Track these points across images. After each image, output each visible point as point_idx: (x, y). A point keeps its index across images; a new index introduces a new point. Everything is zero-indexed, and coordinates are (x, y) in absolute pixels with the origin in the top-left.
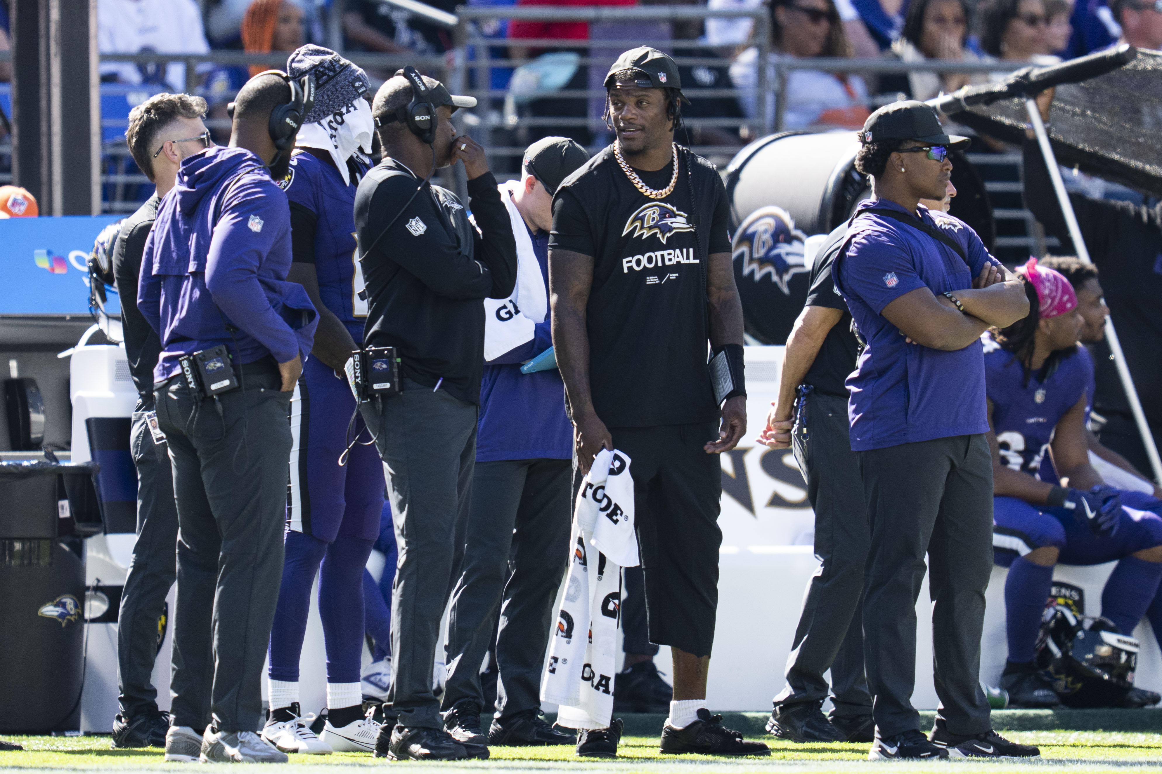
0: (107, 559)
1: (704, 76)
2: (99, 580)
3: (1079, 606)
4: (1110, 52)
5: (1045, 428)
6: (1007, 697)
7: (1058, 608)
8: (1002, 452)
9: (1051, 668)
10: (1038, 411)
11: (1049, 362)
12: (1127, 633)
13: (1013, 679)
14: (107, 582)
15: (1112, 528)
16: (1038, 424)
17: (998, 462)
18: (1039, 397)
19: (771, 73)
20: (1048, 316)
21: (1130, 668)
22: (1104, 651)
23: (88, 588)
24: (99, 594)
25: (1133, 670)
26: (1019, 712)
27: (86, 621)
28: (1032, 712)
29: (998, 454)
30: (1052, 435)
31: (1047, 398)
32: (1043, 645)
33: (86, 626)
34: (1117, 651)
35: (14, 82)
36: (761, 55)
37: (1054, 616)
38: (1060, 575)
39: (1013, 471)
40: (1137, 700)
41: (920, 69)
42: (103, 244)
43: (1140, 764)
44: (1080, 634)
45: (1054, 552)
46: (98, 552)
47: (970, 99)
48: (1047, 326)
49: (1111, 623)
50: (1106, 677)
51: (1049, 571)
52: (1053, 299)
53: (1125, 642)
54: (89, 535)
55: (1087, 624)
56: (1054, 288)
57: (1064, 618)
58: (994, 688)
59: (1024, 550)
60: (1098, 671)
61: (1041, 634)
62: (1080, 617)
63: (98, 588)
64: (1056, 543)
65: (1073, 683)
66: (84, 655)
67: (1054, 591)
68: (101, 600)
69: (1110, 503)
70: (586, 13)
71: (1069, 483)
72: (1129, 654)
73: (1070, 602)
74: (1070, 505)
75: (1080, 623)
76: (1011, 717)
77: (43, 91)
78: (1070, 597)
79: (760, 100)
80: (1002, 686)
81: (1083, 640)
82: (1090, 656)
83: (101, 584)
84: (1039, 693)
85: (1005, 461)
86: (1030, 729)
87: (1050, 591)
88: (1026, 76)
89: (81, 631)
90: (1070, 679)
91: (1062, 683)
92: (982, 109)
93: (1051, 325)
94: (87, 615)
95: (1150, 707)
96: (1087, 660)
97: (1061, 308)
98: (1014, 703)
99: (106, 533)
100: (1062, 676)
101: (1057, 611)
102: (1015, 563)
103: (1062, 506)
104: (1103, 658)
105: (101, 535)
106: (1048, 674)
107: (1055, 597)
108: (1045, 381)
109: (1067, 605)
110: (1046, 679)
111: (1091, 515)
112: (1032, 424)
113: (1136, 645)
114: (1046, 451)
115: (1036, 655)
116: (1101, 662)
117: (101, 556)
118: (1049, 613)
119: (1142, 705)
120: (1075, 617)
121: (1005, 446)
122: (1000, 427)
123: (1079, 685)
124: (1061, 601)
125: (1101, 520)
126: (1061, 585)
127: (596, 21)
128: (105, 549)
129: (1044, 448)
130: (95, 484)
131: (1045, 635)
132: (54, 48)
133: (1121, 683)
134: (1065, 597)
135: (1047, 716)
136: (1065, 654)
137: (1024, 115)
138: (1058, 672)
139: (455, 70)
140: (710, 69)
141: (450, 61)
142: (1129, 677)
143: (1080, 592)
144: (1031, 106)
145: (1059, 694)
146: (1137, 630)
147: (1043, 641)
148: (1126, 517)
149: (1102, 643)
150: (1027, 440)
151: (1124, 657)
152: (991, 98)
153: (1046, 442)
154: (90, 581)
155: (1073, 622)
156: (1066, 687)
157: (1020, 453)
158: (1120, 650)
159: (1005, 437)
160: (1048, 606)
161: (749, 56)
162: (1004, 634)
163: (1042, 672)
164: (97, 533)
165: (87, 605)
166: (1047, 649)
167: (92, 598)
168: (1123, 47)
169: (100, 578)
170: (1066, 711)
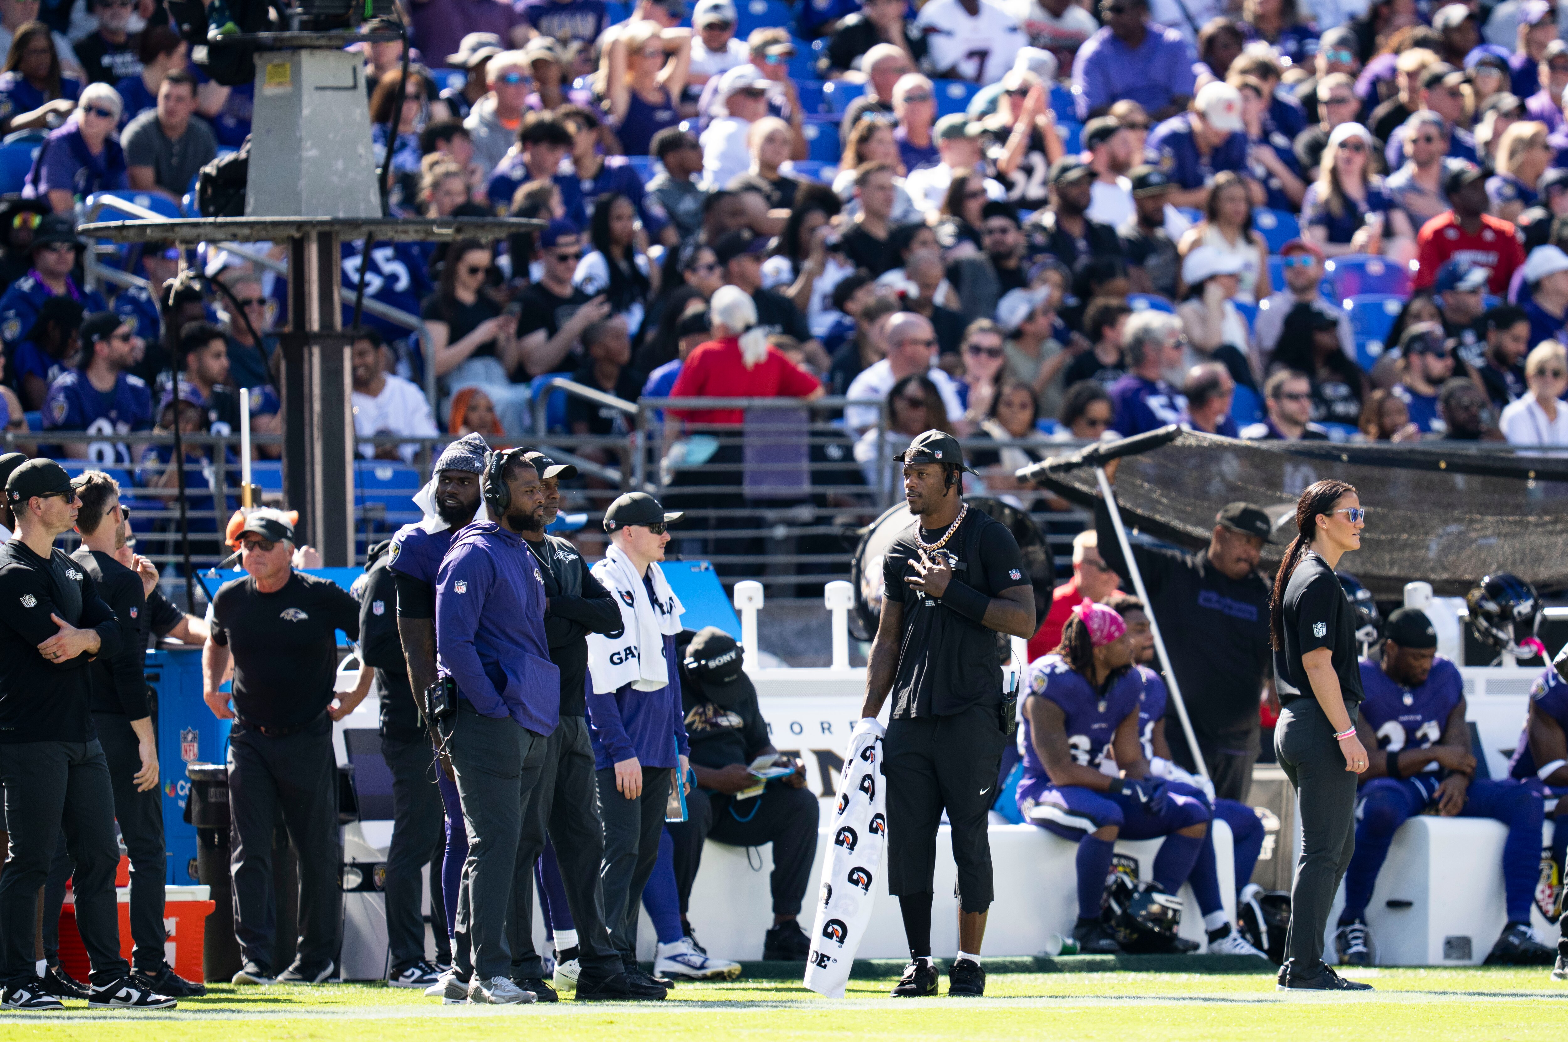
0: (361, 842)
1: (834, 452)
2: (354, 859)
3: (1135, 873)
4: (1161, 431)
5: (1107, 732)
6: (1078, 945)
7: (1120, 875)
8: (1073, 752)
9: (1113, 923)
10: (1101, 718)
11: (1109, 679)
12: (1173, 893)
13: (1083, 931)
14: (362, 859)
15: (1160, 810)
16: (1101, 729)
17: (1069, 759)
18: (1102, 707)
19: (888, 451)
20: (1100, 644)
21: (1175, 922)
22: (1155, 908)
23: (346, 865)
24: (355, 869)
25: (1177, 923)
26: (1088, 957)
27: (344, 891)
28: (1098, 957)
29: (1069, 753)
30: (1113, 737)
31: (1108, 708)
32: (1106, 905)
33: (344, 895)
34: (1165, 909)
35: (285, 460)
36: (881, 435)
37: (1116, 881)
38: (1120, 848)
39: (1081, 766)
40: (1181, 947)
41: (1009, 446)
42: (357, 590)
43: (1184, 999)
44: (1136, 895)
45: (1114, 830)
46: (354, 836)
47: (1055, 469)
48: (1100, 652)
49: (1160, 886)
50: (1157, 929)
51: (1111, 845)
52: (1102, 631)
53: (1171, 902)
54: (346, 822)
55: (1142, 887)
56: (1102, 622)
57: (1123, 883)
58: (1068, 937)
59: (1090, 828)
60: (1150, 925)
61: (1105, 895)
62: (1135, 881)
63: (354, 865)
64: (1116, 823)
65: (1131, 934)
66: (343, 917)
67: (1115, 861)
68: (356, 874)
69: (1161, 790)
70: (741, 402)
71: (1126, 775)
72: (1175, 911)
73: (1128, 870)
74: (1127, 792)
75: (1136, 887)
76: (1082, 962)
77: (308, 468)
78: (1128, 866)
79: (880, 472)
80: (1075, 937)
81: (1139, 901)
82: (1143, 913)
83: (356, 862)
84: (1104, 943)
85: (1075, 758)
86: (1097, 971)
87: (1112, 861)
88: (1096, 450)
89: (340, 898)
90: (1128, 931)
91: (1122, 934)
92: (1061, 477)
93: (1104, 651)
94: (345, 886)
95: (1191, 953)
96: (1142, 916)
97: (1110, 637)
98: (1084, 950)
99: (360, 820)
100: (1122, 929)
101: (1117, 877)
102: (1084, 839)
103: (1120, 792)
104: (1154, 914)
105: (356, 823)
106: (1111, 927)
107: (1116, 866)
108: (1107, 695)
109: (1125, 873)
110: (1110, 931)
111: (1144, 799)
112: (1096, 730)
113: (1180, 904)
114: (1108, 750)
115: (1101, 912)
116: (1152, 917)
117: (356, 839)
118: (1111, 879)
119: (1185, 951)
120: (1132, 882)
121: (1075, 747)
122: (1070, 732)
123: (1135, 936)
124: (1121, 869)
125: (1153, 804)
126: (1120, 856)
127: (749, 409)
128: (359, 833)
129: (1106, 748)
130: (351, 782)
131: (1109, 896)
132: (317, 434)
133: (1168, 933)
134: (1123, 866)
135: (1110, 961)
136: (1124, 912)
137: (1094, 482)
138: (1118, 925)
139: (637, 449)
140: (840, 446)
141: (633, 442)
142: (1175, 929)
143: (1136, 862)
144: (1100, 474)
145: (1120, 944)
146: (1181, 892)
147: (1107, 901)
148: (1172, 802)
149: (1153, 902)
150: (1093, 742)
151: (1170, 914)
152: (1069, 467)
153: (1107, 742)
154: (347, 859)
155: (1130, 885)
156: (1125, 937)
157: (1089, 752)
158: (1168, 908)
159: (1075, 739)
160: (1111, 872)
161: (872, 436)
162: (1075, 896)
163: (1105, 926)
164: (352, 821)
165: (345, 878)
166: (1110, 908)
167: (348, 873)
168: (1172, 428)
169: (355, 856)
170: (1126, 956)
